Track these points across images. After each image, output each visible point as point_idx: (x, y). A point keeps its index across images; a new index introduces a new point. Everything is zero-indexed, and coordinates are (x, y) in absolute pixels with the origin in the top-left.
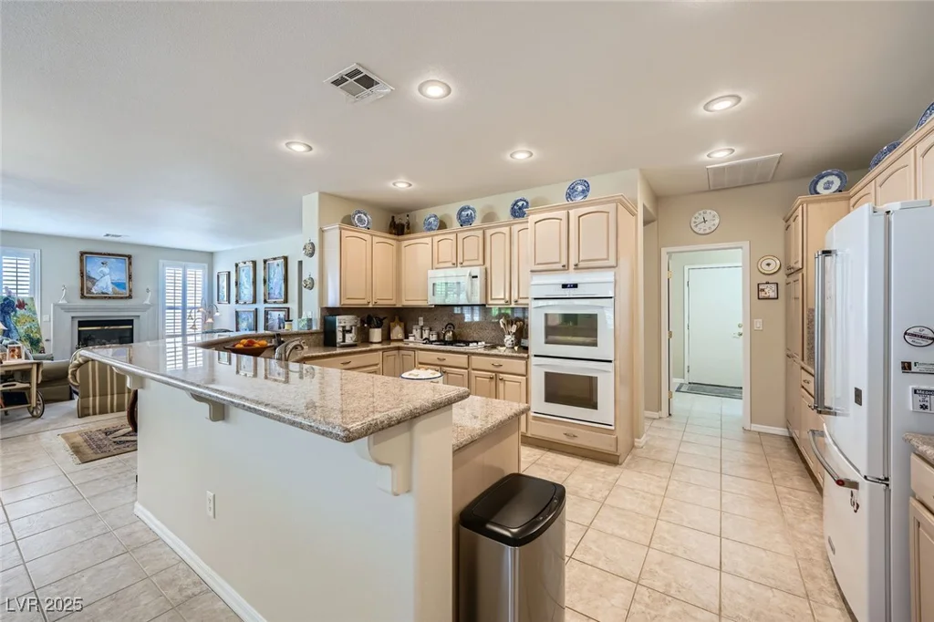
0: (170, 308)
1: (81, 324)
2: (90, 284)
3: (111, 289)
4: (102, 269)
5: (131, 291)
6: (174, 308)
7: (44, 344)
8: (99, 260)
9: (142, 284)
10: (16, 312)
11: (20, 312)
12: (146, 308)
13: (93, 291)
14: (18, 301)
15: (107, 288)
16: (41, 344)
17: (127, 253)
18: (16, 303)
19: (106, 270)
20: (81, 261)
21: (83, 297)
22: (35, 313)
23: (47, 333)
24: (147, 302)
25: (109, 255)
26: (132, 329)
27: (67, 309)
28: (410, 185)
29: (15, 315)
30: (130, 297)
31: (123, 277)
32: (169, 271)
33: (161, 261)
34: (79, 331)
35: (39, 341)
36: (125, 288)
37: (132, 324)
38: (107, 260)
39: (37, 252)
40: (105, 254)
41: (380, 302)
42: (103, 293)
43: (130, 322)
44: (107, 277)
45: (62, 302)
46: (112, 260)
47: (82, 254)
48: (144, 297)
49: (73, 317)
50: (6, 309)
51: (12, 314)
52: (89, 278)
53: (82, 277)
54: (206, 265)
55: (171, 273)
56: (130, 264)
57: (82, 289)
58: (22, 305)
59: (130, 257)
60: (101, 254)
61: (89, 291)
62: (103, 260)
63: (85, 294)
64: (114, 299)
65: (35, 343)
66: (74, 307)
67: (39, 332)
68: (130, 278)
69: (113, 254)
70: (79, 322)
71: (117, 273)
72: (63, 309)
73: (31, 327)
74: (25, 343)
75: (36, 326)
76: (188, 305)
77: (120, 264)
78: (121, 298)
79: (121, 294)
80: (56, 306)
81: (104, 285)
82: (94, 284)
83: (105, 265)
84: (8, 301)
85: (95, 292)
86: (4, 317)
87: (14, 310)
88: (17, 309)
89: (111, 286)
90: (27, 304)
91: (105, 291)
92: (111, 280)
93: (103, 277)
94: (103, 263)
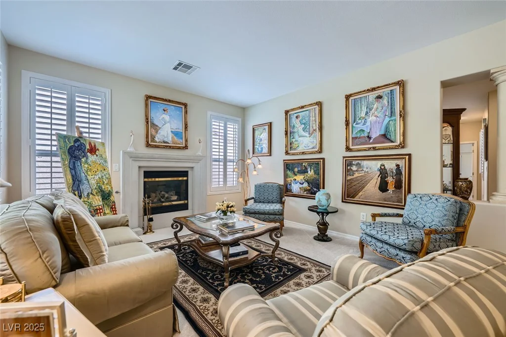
0: (216, 161)
1: (147, 174)
2: (153, 132)
3: (170, 139)
4: (164, 116)
5: (186, 141)
6: (218, 161)
7: (114, 197)
8: (161, 106)
9: (194, 136)
10: (87, 158)
11: (92, 158)
12: (197, 160)
13: (156, 139)
14: (90, 144)
15: (167, 137)
16: (112, 198)
17: (184, 101)
18: (88, 147)
19: (166, 117)
20: (146, 105)
21: (148, 145)
22: (106, 161)
23: (117, 184)
24: (200, 153)
25: (170, 101)
26: (187, 181)
27: (135, 157)
29: (86, 162)
30: (186, 147)
31: (180, 127)
32: (215, 124)
33: (209, 113)
34: (145, 183)
35: (110, 194)
36: (182, 138)
37: (187, 176)
38: (168, 107)
39: (108, 92)
40: (166, 100)
42: (164, 142)
43: (185, 174)
44: (168, 125)
46: (171, 108)
47: (148, 97)
48: (197, 148)
49: (140, 167)
50: (77, 153)
51: (83, 160)
52: (153, 125)
53: (147, 123)
54: (240, 120)
56: (186, 112)
57: (147, 137)
59: (185, 105)
60: (162, 99)
62: (164, 107)
64: (173, 148)
65: (106, 196)
66: (140, 155)
67: (109, 183)
68: (186, 128)
69: (172, 101)
70: (145, 172)
71: (175, 121)
72: (131, 157)
73: (102, 177)
74: (97, 197)
75: (107, 176)
76: (228, 158)
77: (178, 112)
78: (179, 148)
79: (179, 144)
80: (125, 153)
81: (165, 133)
82: (157, 132)
83: (166, 112)
84: (78, 143)
85: (158, 141)
86: (74, 163)
87: (85, 156)
88: (89, 154)
89: (170, 135)
90: (98, 150)
91: (166, 140)
92: (171, 129)
93: (164, 125)
94: (164, 110)
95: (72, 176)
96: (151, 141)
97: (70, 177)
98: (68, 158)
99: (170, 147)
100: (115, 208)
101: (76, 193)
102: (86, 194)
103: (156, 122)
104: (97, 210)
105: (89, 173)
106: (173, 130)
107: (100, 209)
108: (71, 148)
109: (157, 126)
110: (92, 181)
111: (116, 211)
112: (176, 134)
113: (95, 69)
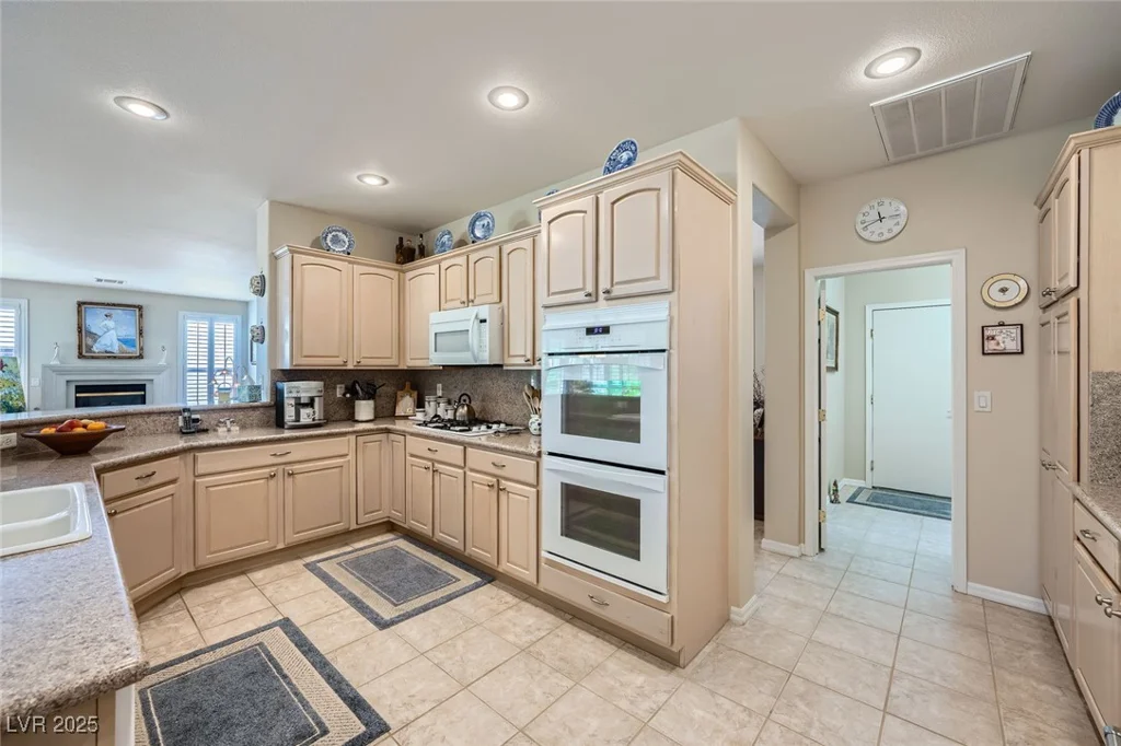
0: (193, 370)
1: (79, 389)
2: (90, 341)
3: (117, 348)
4: (106, 322)
5: (141, 349)
6: (198, 370)
9: (153, 343)
12: (159, 371)
13: (94, 349)
15: (111, 345)
17: (137, 303)
19: (110, 323)
20: (79, 312)
21: (81, 356)
22: (18, 377)
24: (162, 362)
25: (114, 305)
26: (144, 396)
27: (59, 371)
28: (386, 182)
30: (141, 357)
31: (132, 332)
32: (191, 325)
33: (181, 313)
34: (77, 397)
36: (134, 346)
37: (144, 390)
38: (113, 312)
39: (24, 303)
40: (108, 305)
41: (364, 362)
42: (106, 352)
44: (112, 332)
45: (55, 362)
46: (118, 312)
47: (80, 304)
48: (158, 356)
49: (68, 381)
52: (90, 333)
53: (80, 332)
54: (239, 318)
55: (195, 328)
56: (141, 316)
57: (80, 347)
59: (140, 308)
60: (103, 304)
61: (89, 349)
62: (107, 312)
63: (84, 353)
66: (69, 368)
67: (21, 396)
68: (141, 334)
69: (118, 304)
70: (77, 387)
71: (124, 327)
72: (54, 371)
73: (10, 393)
75: (19, 392)
76: (216, 366)
77: (128, 317)
78: (130, 358)
79: (129, 353)
80: (45, 367)
81: (108, 342)
82: (94, 342)
83: (109, 318)
85: (96, 351)
90: (6, 366)
91: (109, 349)
92: (117, 336)
93: (106, 332)
94: (106, 316)
96: (86, 352)
99: (115, 357)
103: (93, 330)
112: (124, 341)
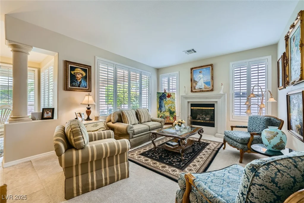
1: (192, 105)
3: (203, 87)
5: (213, 86)
8: (198, 70)
11: (168, 99)
12: (220, 96)
13: (196, 88)
14: (168, 94)
15: (201, 86)
16: (175, 114)
17: (211, 63)
19: (201, 76)
20: (191, 73)
21: (192, 91)
22: (174, 100)
24: (221, 92)
26: (214, 109)
27: (186, 98)
30: (212, 90)
31: (208, 78)
34: (191, 109)
35: (174, 112)
36: (210, 85)
37: (214, 107)
38: (202, 70)
39: (178, 72)
40: (200, 67)
42: (200, 89)
43: (213, 105)
44: (202, 79)
45: (184, 94)
46: (204, 70)
47: (192, 69)
48: (220, 89)
49: (188, 102)
50: (162, 98)
52: (195, 81)
53: (191, 81)
56: (212, 69)
57: (191, 88)
58: (169, 96)
59: (211, 65)
61: (195, 89)
62: (200, 71)
64: (204, 91)
65: (172, 113)
66: (188, 97)
67: (174, 108)
68: (212, 78)
69: (203, 66)
70: (191, 104)
71: (206, 76)
72: (184, 98)
73: (171, 106)
74: (167, 113)
75: (174, 105)
77: (207, 71)
78: (208, 91)
79: (208, 89)
80: (181, 96)
81: (201, 84)
82: (196, 85)
83: (201, 73)
84: (164, 94)
85: (197, 89)
86: (161, 101)
87: (165, 98)
88: (167, 98)
89: (203, 84)
90: (171, 96)
91: (201, 87)
92: (204, 81)
93: (200, 80)
94: (200, 72)
95: (159, 105)
96: (194, 89)
97: (158, 105)
98: (159, 99)
99: (202, 91)
100: (176, 118)
101: (160, 110)
102: (163, 111)
103: (196, 80)
104: (167, 117)
105: (166, 104)
106: (204, 82)
107: (168, 117)
108: (161, 96)
109: (196, 81)
110: (166, 107)
111: (176, 119)
112: (206, 83)
113: (172, 66)
